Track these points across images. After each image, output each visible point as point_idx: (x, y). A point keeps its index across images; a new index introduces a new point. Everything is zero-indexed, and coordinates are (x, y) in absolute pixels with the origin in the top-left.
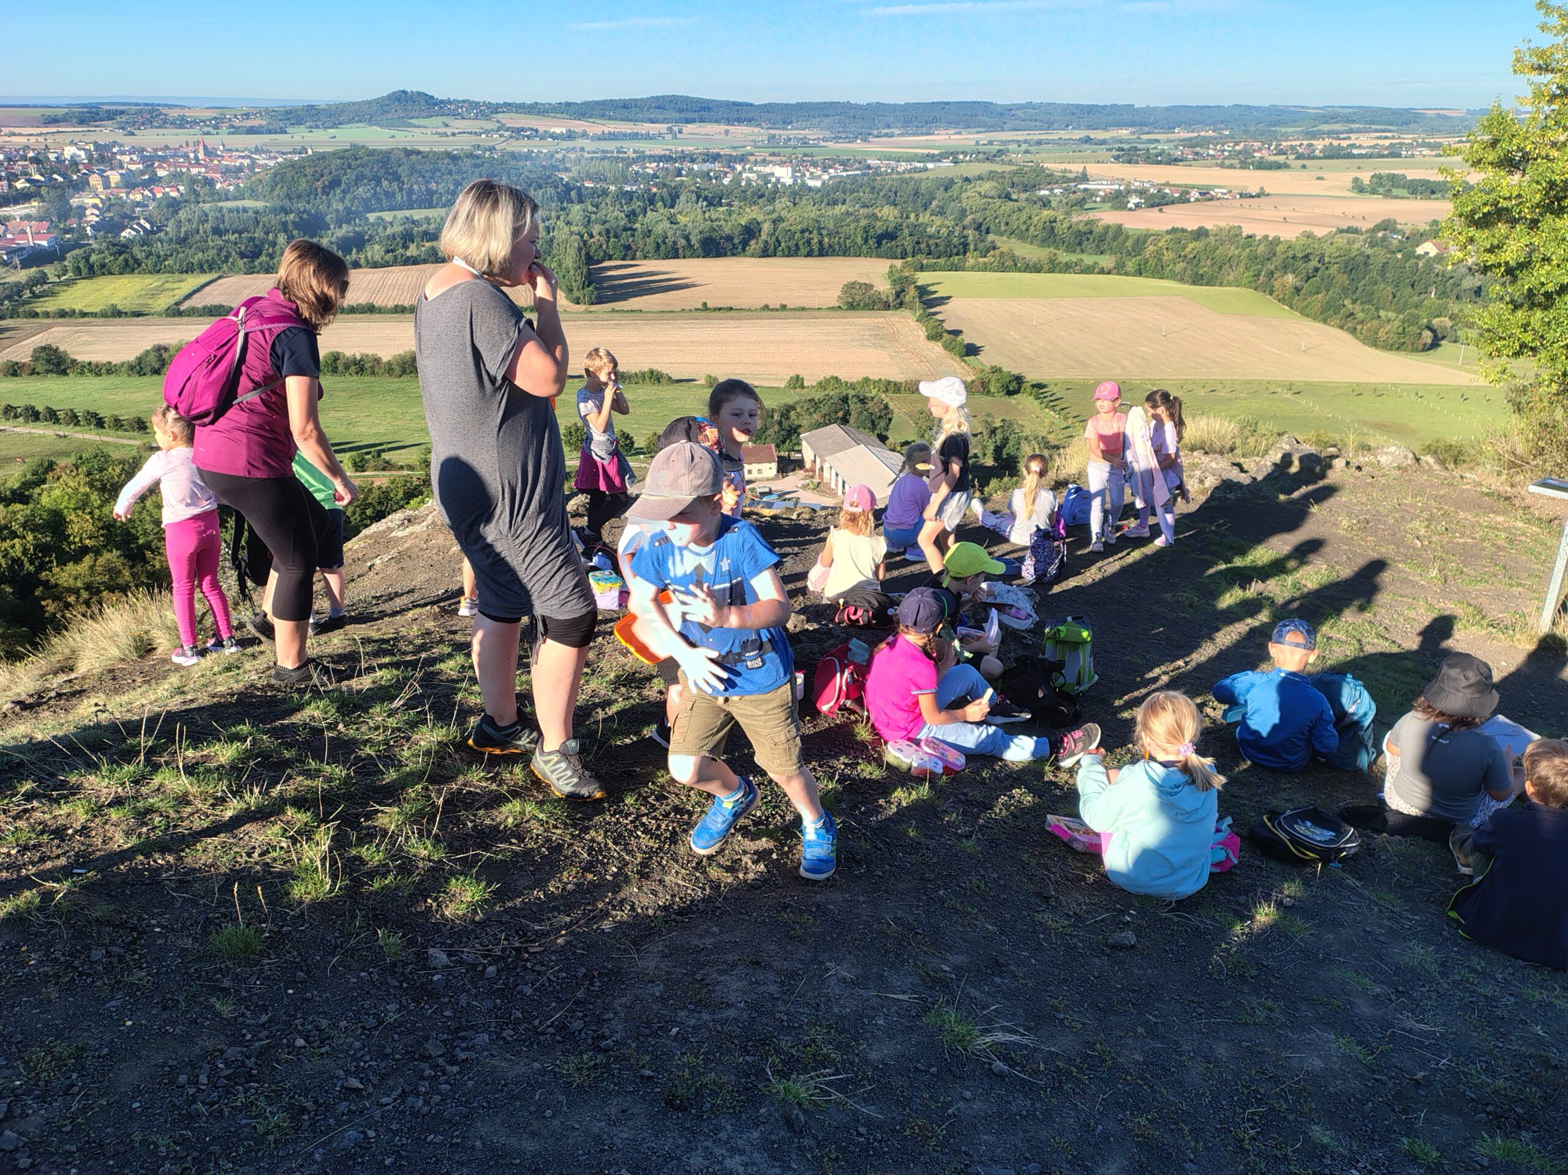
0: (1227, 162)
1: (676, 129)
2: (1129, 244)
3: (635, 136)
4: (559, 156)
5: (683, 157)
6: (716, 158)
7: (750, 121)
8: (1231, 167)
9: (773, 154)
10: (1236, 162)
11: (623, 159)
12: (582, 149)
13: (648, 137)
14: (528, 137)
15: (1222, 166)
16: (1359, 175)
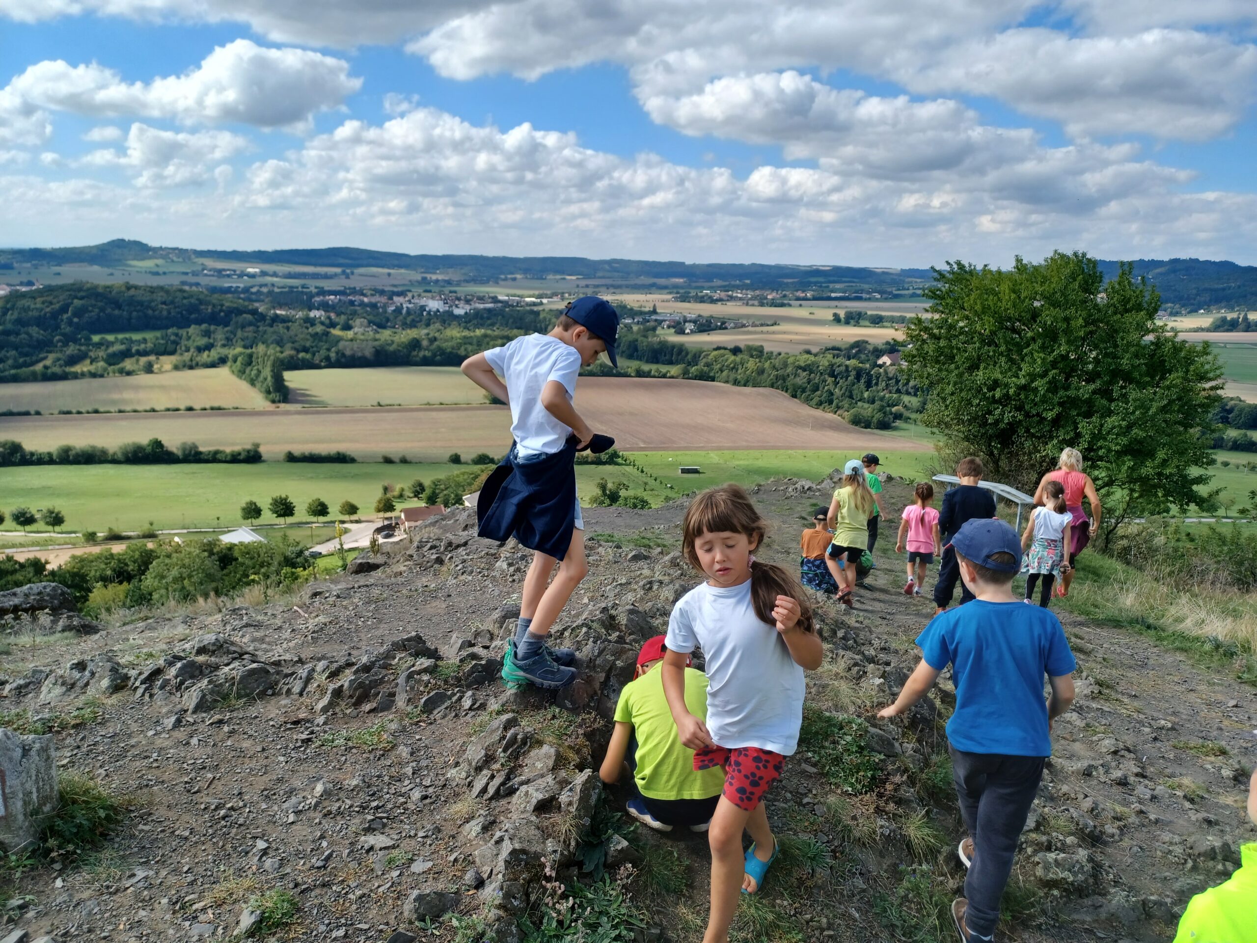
0: (751, 302)
1: (348, 271)
2: (689, 357)
3: (315, 276)
4: (254, 290)
5: (354, 291)
6: (382, 292)
7: (407, 267)
8: (753, 305)
9: (426, 291)
10: (756, 303)
11: (306, 293)
12: (273, 285)
13: (326, 277)
14: (228, 276)
15: (747, 304)
16: (838, 311)
